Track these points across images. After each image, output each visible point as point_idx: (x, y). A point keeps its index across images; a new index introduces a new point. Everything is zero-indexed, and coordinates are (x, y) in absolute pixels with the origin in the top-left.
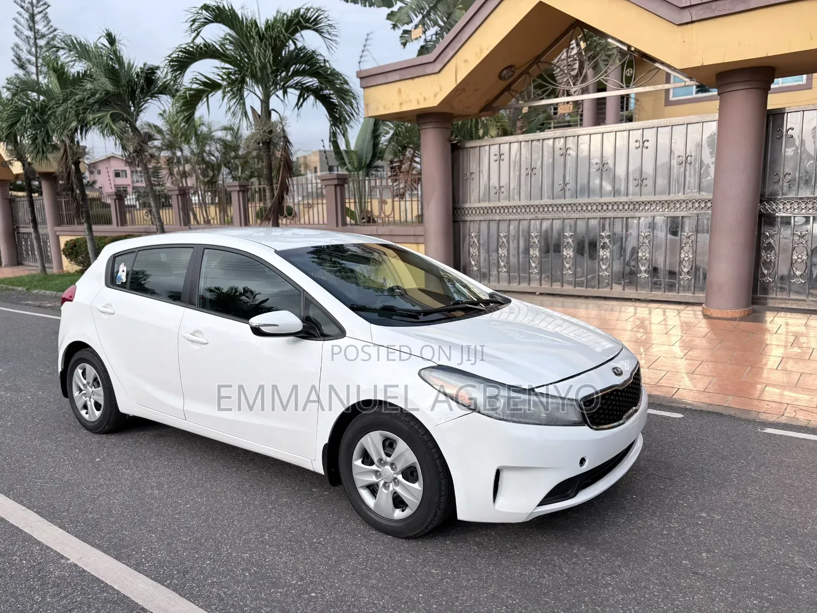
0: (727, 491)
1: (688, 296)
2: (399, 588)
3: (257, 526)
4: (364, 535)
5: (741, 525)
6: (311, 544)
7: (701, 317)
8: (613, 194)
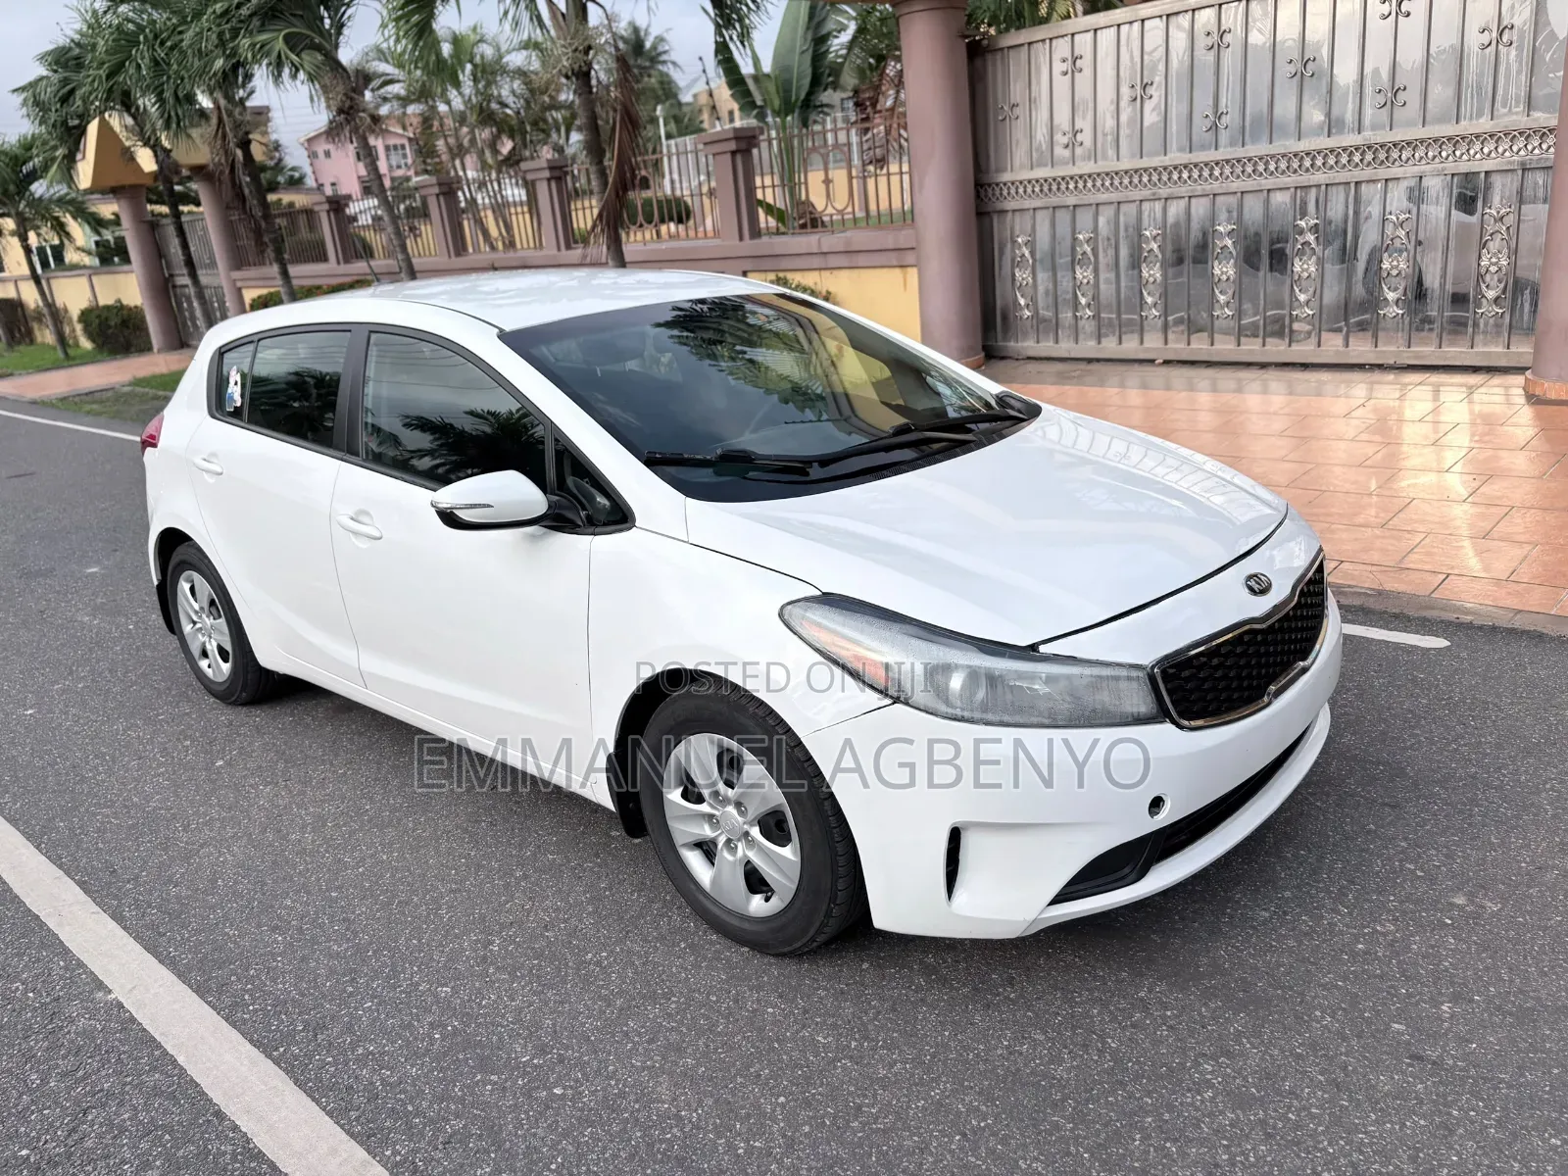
0: (1524, 839)
1: (1491, 350)
2: (739, 1080)
3: (483, 918)
4: (691, 946)
5: (1545, 929)
6: (582, 964)
7: (1522, 400)
8: (1326, 130)
